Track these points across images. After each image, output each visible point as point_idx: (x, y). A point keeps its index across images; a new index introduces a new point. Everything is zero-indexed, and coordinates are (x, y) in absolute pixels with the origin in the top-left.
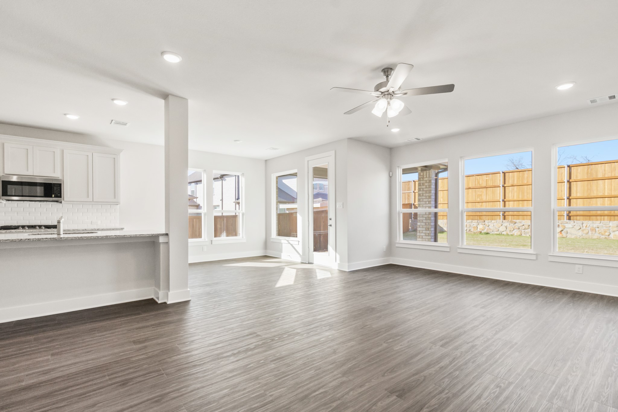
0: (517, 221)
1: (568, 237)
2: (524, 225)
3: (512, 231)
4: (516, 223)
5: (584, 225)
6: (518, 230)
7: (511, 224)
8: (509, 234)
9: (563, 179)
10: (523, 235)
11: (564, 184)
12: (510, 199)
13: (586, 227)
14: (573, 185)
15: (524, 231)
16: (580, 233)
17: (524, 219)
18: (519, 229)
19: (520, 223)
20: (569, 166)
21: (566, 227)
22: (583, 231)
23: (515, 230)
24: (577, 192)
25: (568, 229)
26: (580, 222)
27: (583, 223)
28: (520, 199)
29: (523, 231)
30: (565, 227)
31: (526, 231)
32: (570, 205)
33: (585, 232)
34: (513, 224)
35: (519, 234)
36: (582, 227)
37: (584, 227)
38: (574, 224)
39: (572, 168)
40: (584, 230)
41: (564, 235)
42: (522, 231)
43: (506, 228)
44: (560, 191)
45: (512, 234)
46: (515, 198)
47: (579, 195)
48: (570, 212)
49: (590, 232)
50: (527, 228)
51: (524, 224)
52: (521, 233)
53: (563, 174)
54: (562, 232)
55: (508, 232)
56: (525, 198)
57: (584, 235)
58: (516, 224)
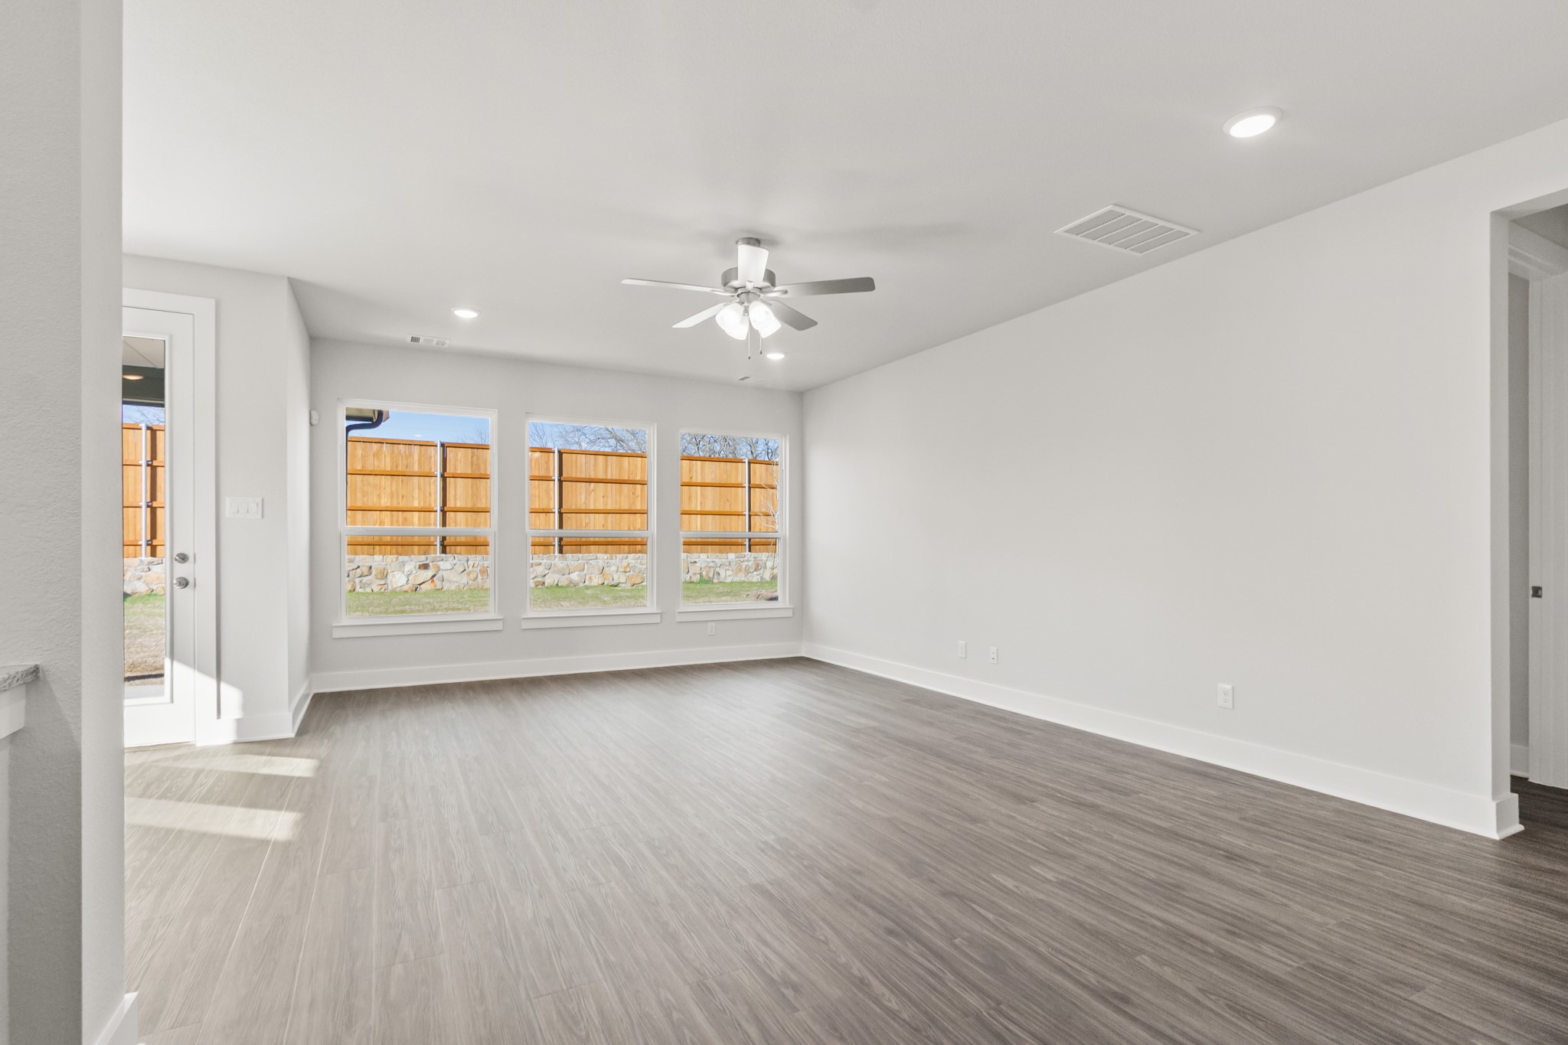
1: (445, 589)
2: (359, 567)
5: (471, 563)
9: (433, 471)
10: (358, 589)
11: (435, 481)
13: (473, 566)
14: (450, 483)
15: (361, 582)
16: (464, 579)
20: (443, 445)
21: (441, 568)
22: (469, 574)
24: (455, 499)
25: (444, 572)
26: (463, 557)
27: (468, 561)
29: (357, 580)
30: (438, 569)
31: (365, 579)
32: (444, 524)
33: (472, 576)
36: (467, 568)
37: (470, 567)
38: (455, 562)
39: (448, 449)
40: (470, 572)
41: (438, 585)
42: (354, 582)
44: (428, 494)
47: (459, 505)
48: (444, 538)
49: (480, 577)
50: (365, 573)
51: (360, 564)
52: (353, 585)
53: (433, 458)
54: (435, 579)
56: (359, 504)
57: (470, 583)
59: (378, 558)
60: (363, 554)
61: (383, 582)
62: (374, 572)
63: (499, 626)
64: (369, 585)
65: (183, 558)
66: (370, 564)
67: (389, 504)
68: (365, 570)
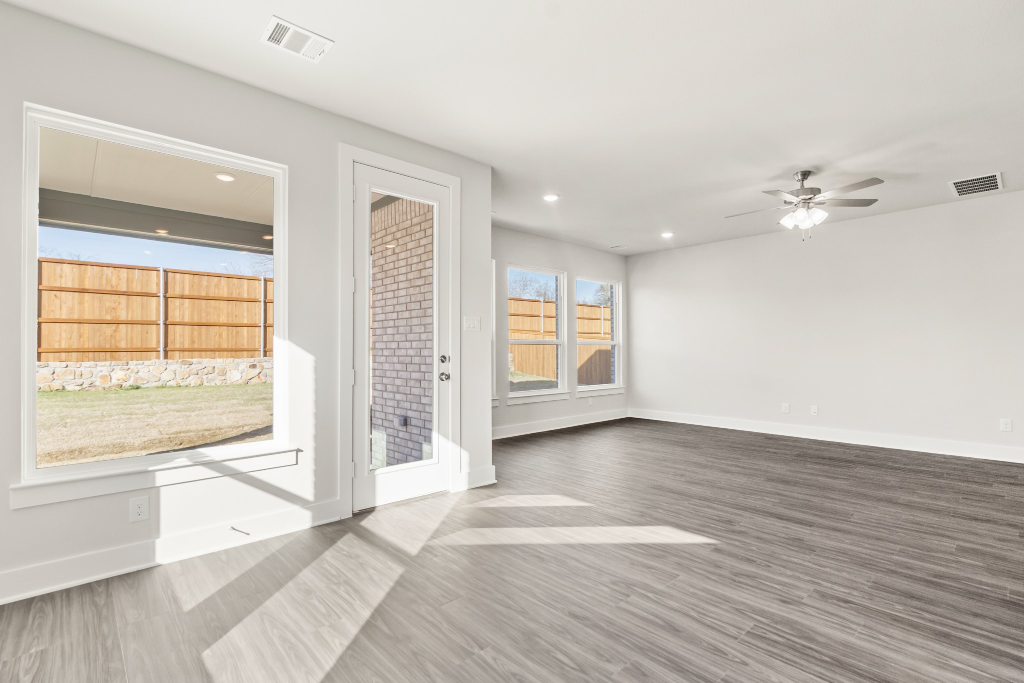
0: (195, 360)
2: (205, 367)
3: (186, 379)
4: (192, 364)
6: (197, 376)
7: (183, 366)
8: (181, 384)
9: (257, 298)
10: (206, 384)
12: (176, 320)
14: (270, 307)
15: (207, 378)
17: (205, 357)
18: (198, 374)
19: (200, 363)
20: (264, 280)
21: (265, 367)
23: (191, 377)
24: (273, 318)
28: (195, 322)
29: (205, 377)
31: (210, 376)
34: (187, 366)
35: (199, 382)
39: (268, 282)
41: (263, 379)
42: (203, 378)
43: (175, 374)
44: (254, 314)
45: (186, 383)
46: (187, 319)
50: (211, 372)
51: (206, 365)
52: (201, 381)
53: (258, 289)
54: (261, 375)
55: (180, 381)
56: (204, 321)
58: (192, 366)
59: (219, 360)
61: (223, 378)
62: (217, 371)
64: (213, 380)
66: (214, 365)
67: (226, 321)
68: (210, 369)
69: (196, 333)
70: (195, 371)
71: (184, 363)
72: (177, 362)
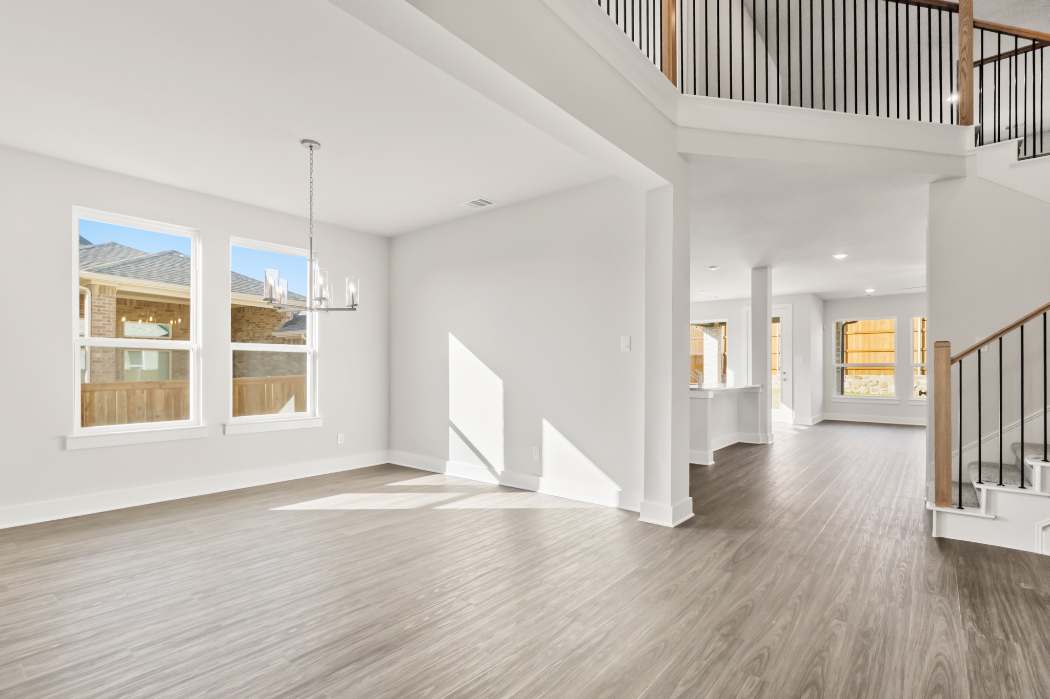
0: (864, 376)
3: (858, 388)
4: (862, 378)
6: (865, 387)
7: (856, 380)
8: (854, 392)
11: (918, 333)
12: (854, 348)
17: (870, 374)
18: (866, 385)
19: (867, 378)
21: (921, 383)
23: (861, 387)
28: (866, 349)
29: (871, 388)
31: (875, 387)
34: (858, 380)
35: (866, 391)
43: (851, 385)
45: (857, 391)
46: (860, 348)
48: (922, 367)
55: (853, 390)
56: (872, 349)
58: (862, 380)
59: (882, 376)
60: (874, 374)
61: (885, 389)
62: (880, 384)
63: (897, 403)
64: (877, 390)
65: (785, 373)
66: (878, 380)
67: (889, 348)
68: (875, 383)
69: (866, 357)
70: (864, 384)
71: (856, 377)
72: (852, 376)
